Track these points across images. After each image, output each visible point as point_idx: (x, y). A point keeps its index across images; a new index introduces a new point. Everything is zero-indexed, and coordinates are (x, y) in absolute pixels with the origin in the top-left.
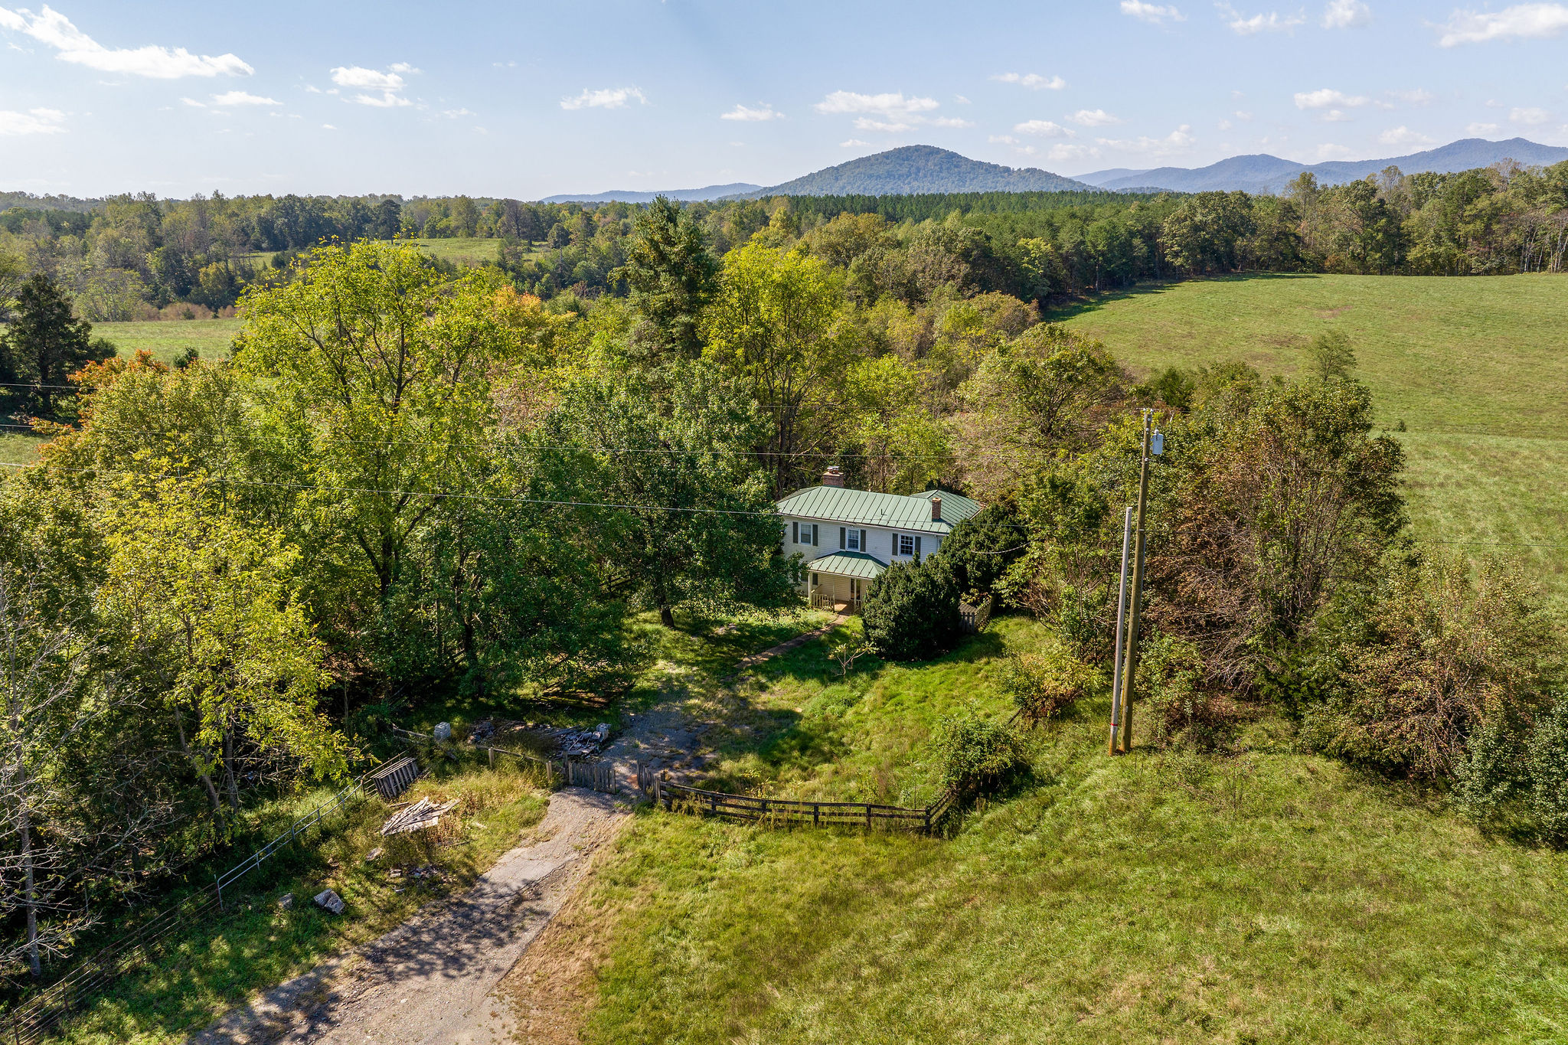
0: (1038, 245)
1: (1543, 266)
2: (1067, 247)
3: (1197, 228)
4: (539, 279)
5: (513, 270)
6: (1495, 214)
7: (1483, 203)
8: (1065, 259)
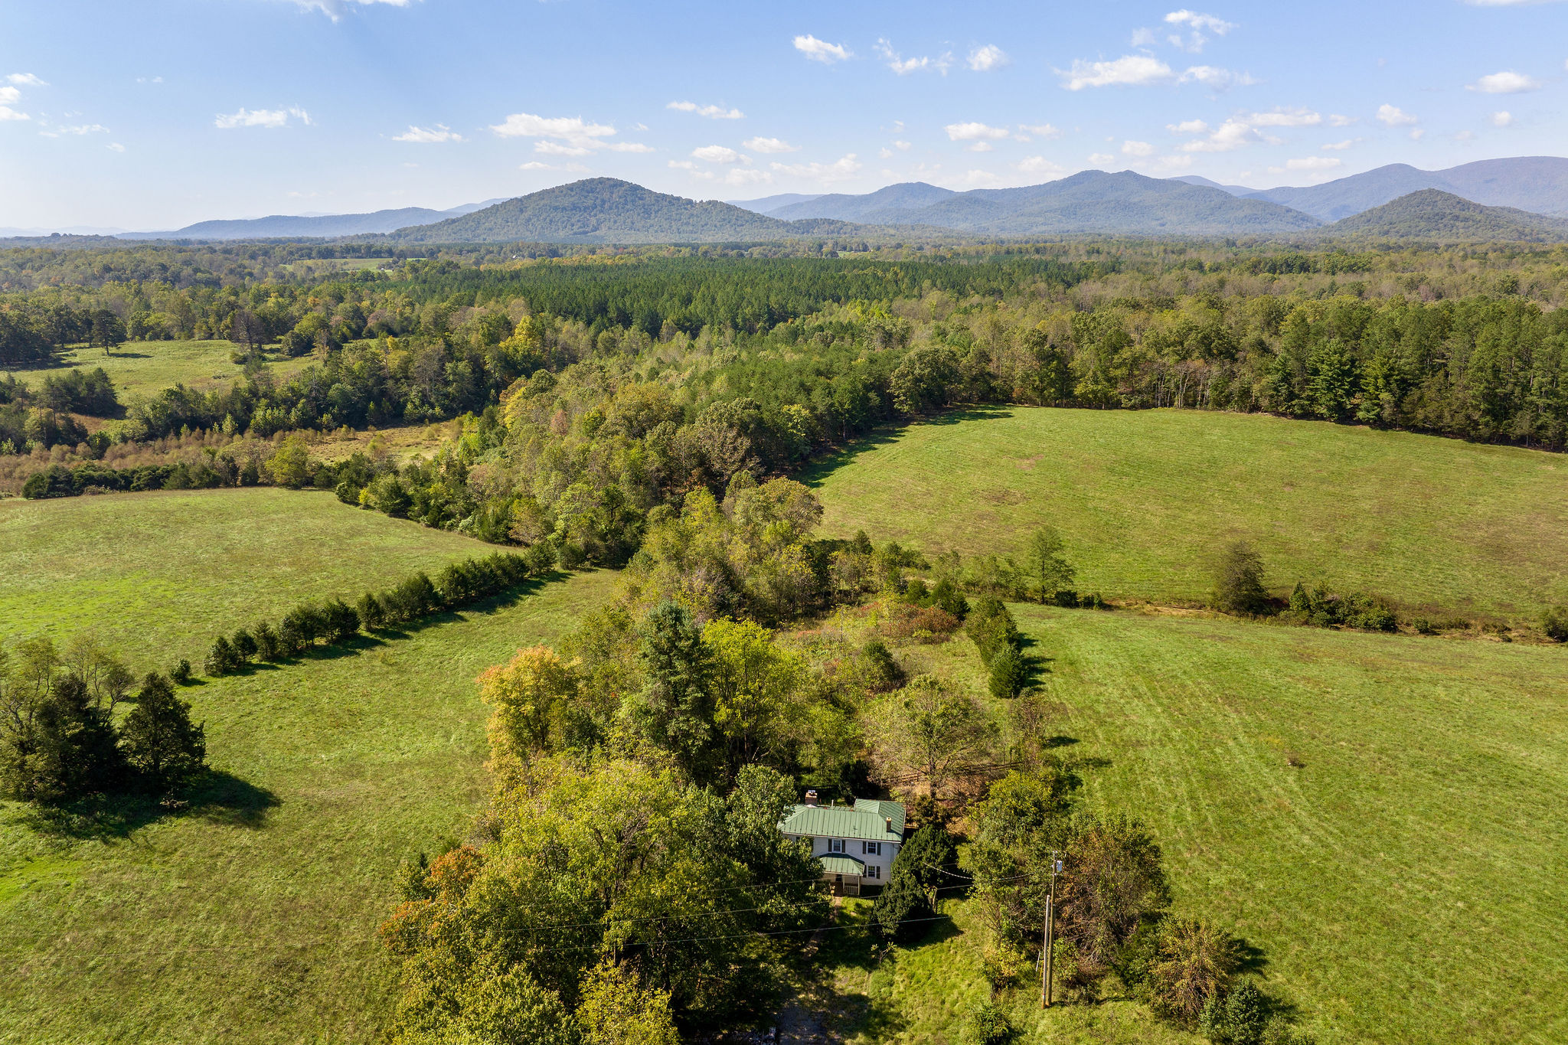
0: (798, 410)
1: (1171, 405)
2: (821, 409)
3: (918, 380)
4: (294, 404)
5: (265, 396)
6: (1135, 361)
7: (1126, 353)
8: (819, 418)
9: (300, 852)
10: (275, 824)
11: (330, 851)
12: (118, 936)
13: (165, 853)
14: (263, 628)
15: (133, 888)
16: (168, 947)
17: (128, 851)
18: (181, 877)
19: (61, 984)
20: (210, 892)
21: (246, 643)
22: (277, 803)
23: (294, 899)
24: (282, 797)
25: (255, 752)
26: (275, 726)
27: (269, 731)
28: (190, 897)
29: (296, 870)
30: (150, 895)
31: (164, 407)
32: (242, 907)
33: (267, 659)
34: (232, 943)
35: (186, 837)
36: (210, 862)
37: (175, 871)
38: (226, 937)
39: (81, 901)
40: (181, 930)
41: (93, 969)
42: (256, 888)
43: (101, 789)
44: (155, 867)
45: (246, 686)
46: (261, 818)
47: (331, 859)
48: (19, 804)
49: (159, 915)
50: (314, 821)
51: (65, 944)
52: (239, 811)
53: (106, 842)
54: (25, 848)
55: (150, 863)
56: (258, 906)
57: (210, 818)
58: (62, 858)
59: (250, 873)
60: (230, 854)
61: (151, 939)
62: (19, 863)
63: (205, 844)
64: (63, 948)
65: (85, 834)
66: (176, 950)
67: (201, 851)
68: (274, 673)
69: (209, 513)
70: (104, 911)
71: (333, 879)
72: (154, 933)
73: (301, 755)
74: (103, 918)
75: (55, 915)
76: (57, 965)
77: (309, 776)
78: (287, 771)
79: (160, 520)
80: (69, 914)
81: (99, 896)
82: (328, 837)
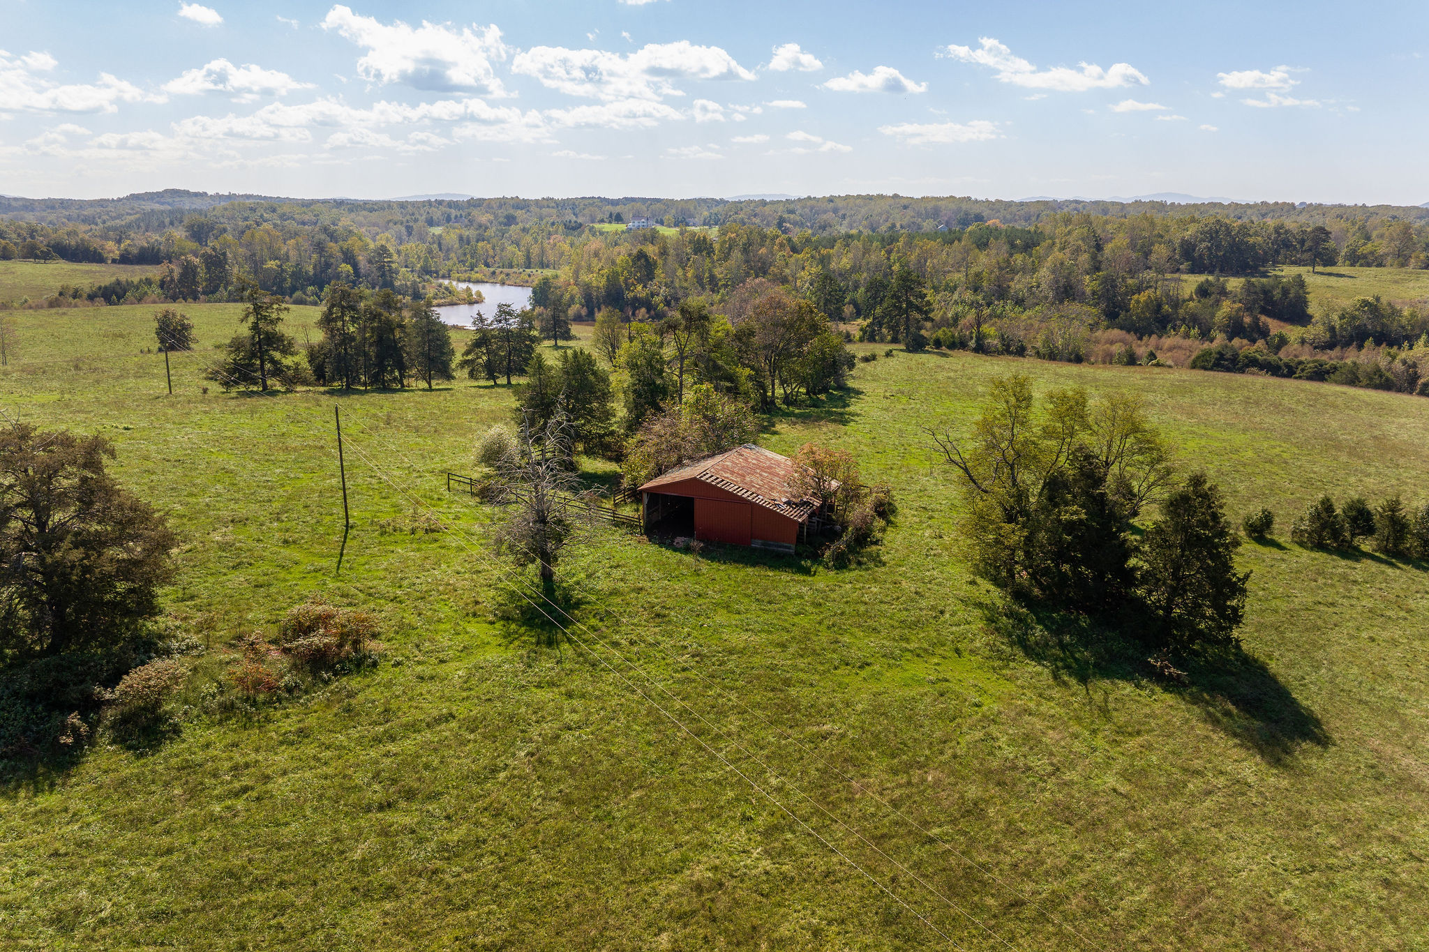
9: (1332, 840)
10: (1308, 772)
11: (1389, 865)
12: (991, 812)
13: (1120, 731)
14: (1394, 507)
15: (1052, 754)
16: (1047, 873)
17: (1076, 701)
18: (1125, 775)
19: (883, 836)
20: (1154, 824)
21: (1361, 518)
22: (1324, 741)
23: (1289, 916)
24: (1336, 736)
25: (1320, 655)
26: (1365, 635)
27: (1351, 637)
28: (1123, 813)
29: (1314, 868)
30: (1066, 777)
31: (1354, 318)
32: (1193, 877)
33: (1386, 551)
34: (1145, 931)
35: (1161, 722)
36: (1178, 776)
37: (1122, 762)
38: (1140, 914)
39: (979, 735)
40: (1081, 858)
41: (931, 841)
42: (1231, 860)
43: (1089, 612)
44: (1099, 742)
45: (1340, 570)
46: (1288, 752)
47: (1387, 883)
48: (992, 588)
49: (1064, 815)
50: (1378, 801)
51: (923, 781)
52: (1257, 724)
53: (1056, 677)
54: (962, 637)
55: (1094, 732)
56: (1220, 892)
57: (1208, 713)
58: (994, 668)
59: (1231, 827)
60: (1215, 781)
61: (1031, 845)
62: (947, 651)
63: (1185, 746)
64: (917, 785)
65: (1037, 655)
66: (1056, 885)
67: (1174, 753)
68: (1390, 571)
69: (1368, 404)
70: (995, 764)
71: (1378, 923)
72: (1041, 838)
73: (1392, 690)
74: (988, 774)
75: (938, 734)
76: (895, 804)
77: (1395, 725)
78: (1360, 702)
79: (1307, 399)
80: (954, 743)
81: (1003, 740)
82: (1395, 840)
